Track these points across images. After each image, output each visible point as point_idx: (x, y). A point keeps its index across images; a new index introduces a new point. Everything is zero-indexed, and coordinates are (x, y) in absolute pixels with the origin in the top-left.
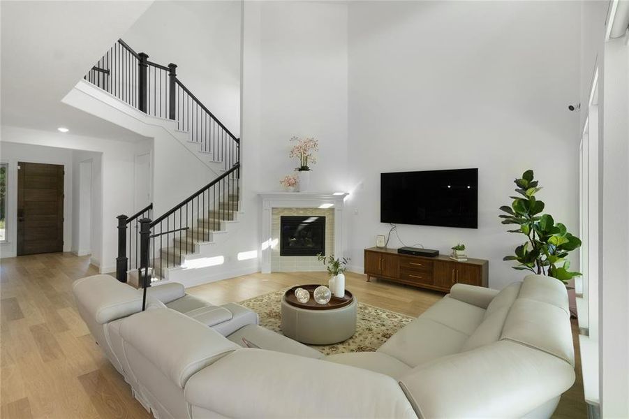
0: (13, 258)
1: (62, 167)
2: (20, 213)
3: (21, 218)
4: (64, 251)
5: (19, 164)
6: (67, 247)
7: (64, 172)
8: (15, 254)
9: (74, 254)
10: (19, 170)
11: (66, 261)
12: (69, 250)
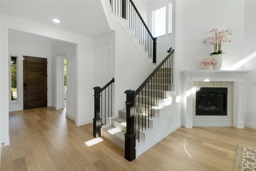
0: (21, 111)
1: (46, 59)
2: (25, 85)
3: (25, 88)
4: (48, 106)
5: (24, 57)
6: (49, 104)
7: (47, 62)
8: (22, 109)
9: (53, 109)
10: (23, 60)
11: (49, 113)
12: (50, 105)
